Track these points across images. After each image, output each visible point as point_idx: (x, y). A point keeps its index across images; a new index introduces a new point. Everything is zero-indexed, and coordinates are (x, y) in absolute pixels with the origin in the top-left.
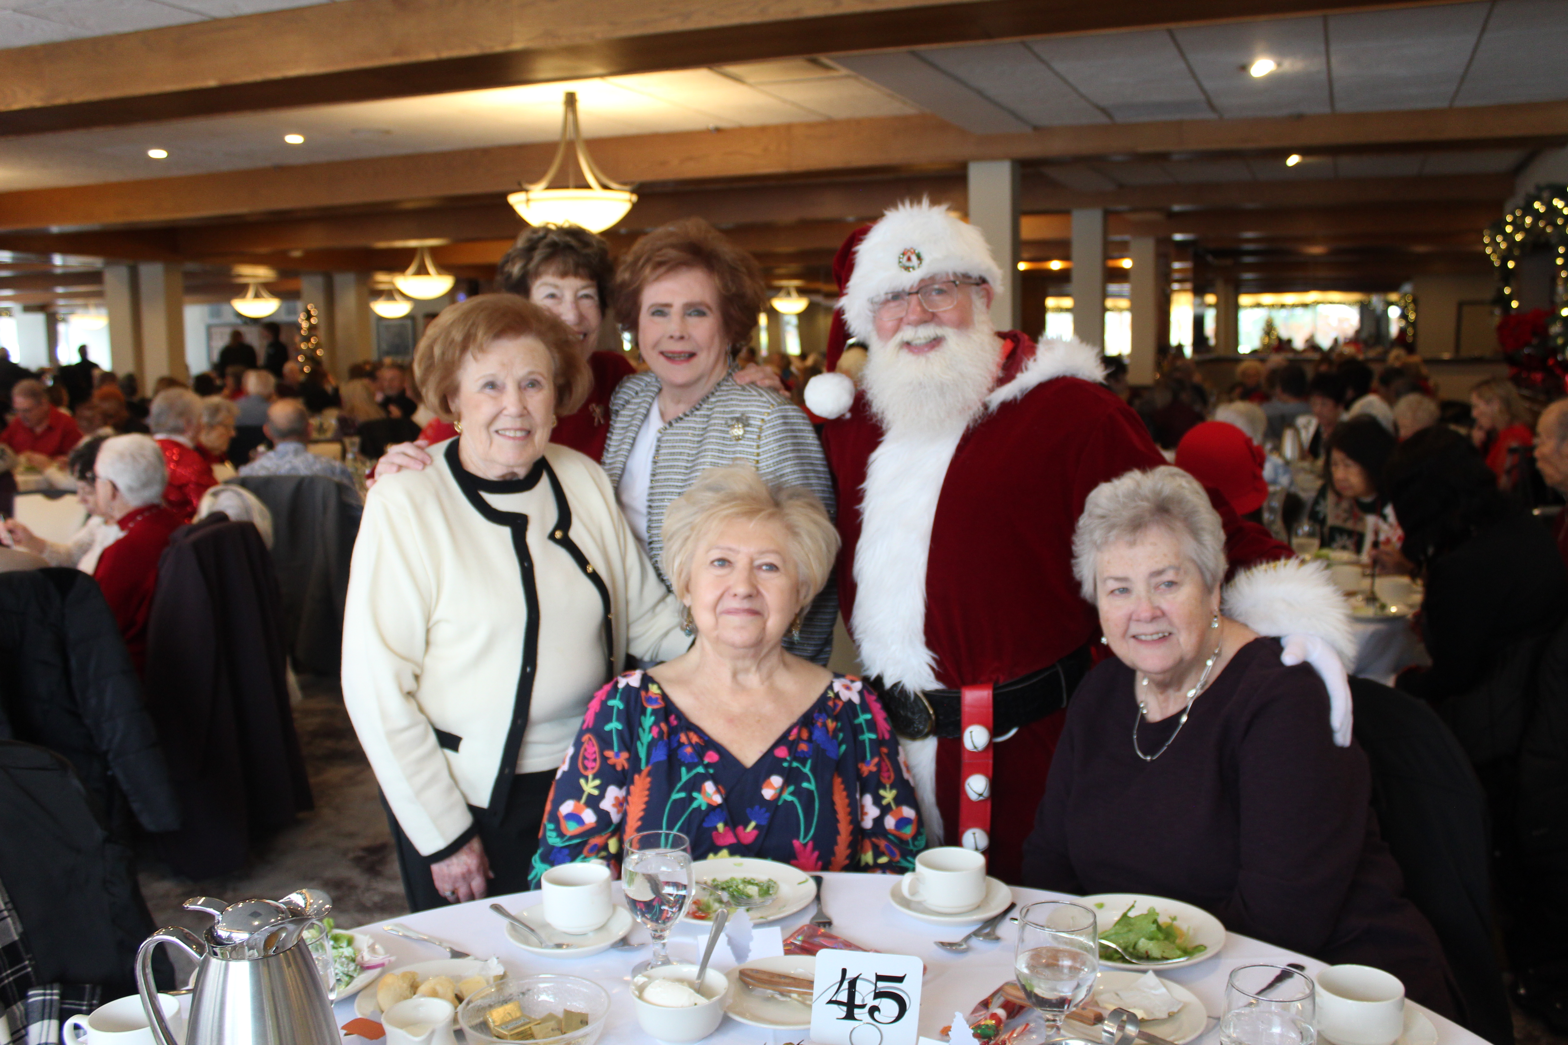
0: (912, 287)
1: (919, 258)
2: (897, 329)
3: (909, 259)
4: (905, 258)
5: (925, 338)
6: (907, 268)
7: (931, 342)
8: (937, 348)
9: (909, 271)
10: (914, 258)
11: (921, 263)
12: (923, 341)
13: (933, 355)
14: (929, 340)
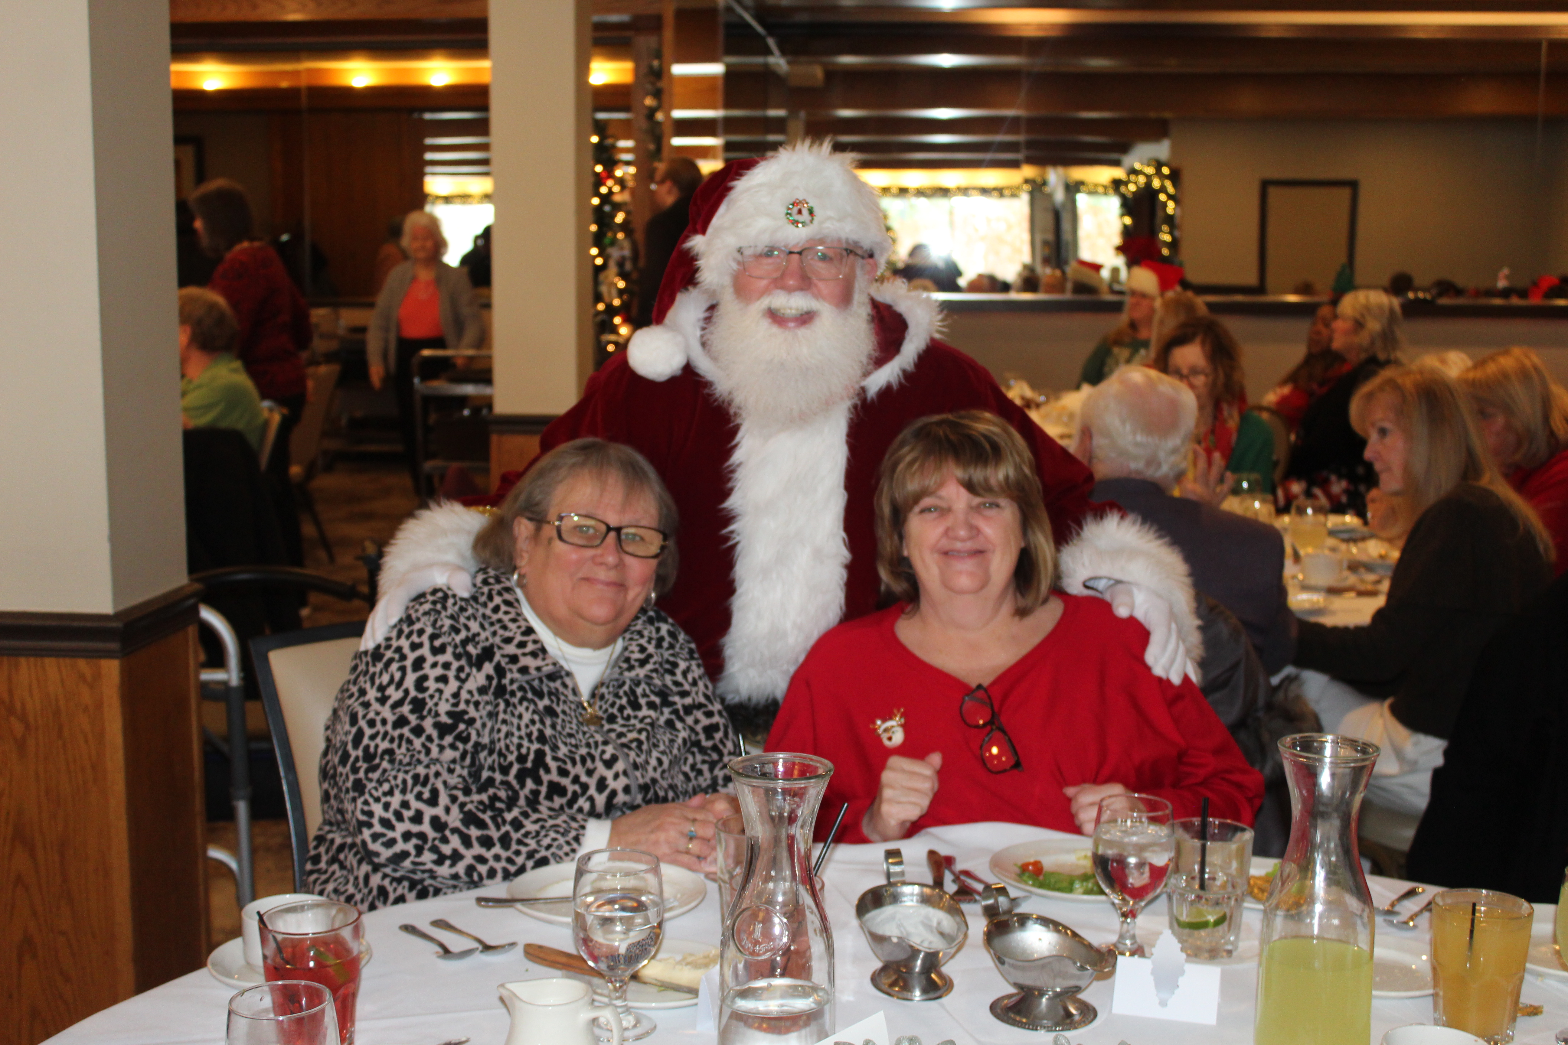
0: (795, 246)
1: (811, 212)
2: (765, 292)
3: (800, 212)
4: (795, 210)
5: (797, 309)
6: (795, 223)
7: (802, 315)
8: (807, 326)
9: (797, 227)
10: (805, 212)
11: (813, 219)
12: (794, 312)
13: (802, 332)
14: (800, 312)
